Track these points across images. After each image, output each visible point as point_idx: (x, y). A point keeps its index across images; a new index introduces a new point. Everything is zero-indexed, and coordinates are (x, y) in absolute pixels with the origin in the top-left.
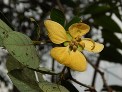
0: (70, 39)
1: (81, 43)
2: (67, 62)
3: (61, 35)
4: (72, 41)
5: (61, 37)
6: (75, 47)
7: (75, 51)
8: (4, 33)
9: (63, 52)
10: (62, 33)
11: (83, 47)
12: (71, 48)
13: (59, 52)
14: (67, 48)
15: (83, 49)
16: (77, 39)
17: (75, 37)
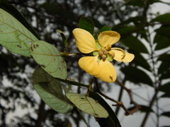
0: (99, 48)
1: (110, 52)
2: (95, 73)
4: (101, 50)
5: (90, 46)
6: (104, 56)
7: (104, 60)
9: (91, 62)
10: (91, 42)
11: (112, 57)
12: (100, 57)
13: (88, 62)
14: (96, 58)
16: (107, 48)
17: (105, 46)
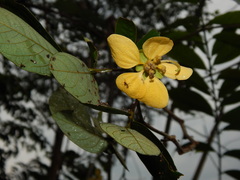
0: (144, 62)
1: (160, 66)
2: (138, 95)
3: (132, 55)
4: (147, 63)
5: (132, 58)
6: (151, 72)
8: (48, 56)
9: (134, 80)
10: (133, 52)
11: (163, 72)
12: (146, 73)
14: (140, 75)
15: (163, 74)
16: (155, 61)
17: (152, 58)
